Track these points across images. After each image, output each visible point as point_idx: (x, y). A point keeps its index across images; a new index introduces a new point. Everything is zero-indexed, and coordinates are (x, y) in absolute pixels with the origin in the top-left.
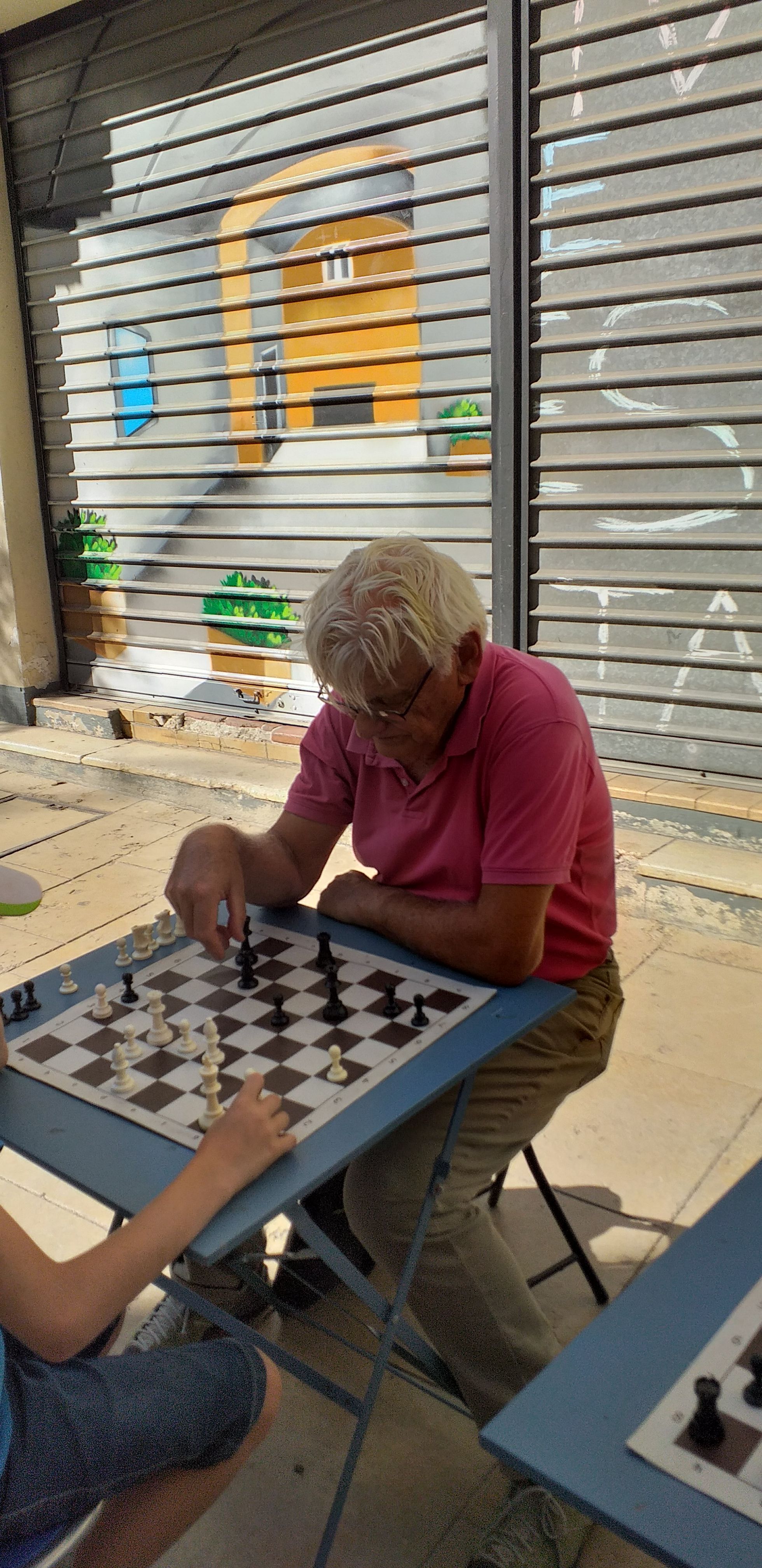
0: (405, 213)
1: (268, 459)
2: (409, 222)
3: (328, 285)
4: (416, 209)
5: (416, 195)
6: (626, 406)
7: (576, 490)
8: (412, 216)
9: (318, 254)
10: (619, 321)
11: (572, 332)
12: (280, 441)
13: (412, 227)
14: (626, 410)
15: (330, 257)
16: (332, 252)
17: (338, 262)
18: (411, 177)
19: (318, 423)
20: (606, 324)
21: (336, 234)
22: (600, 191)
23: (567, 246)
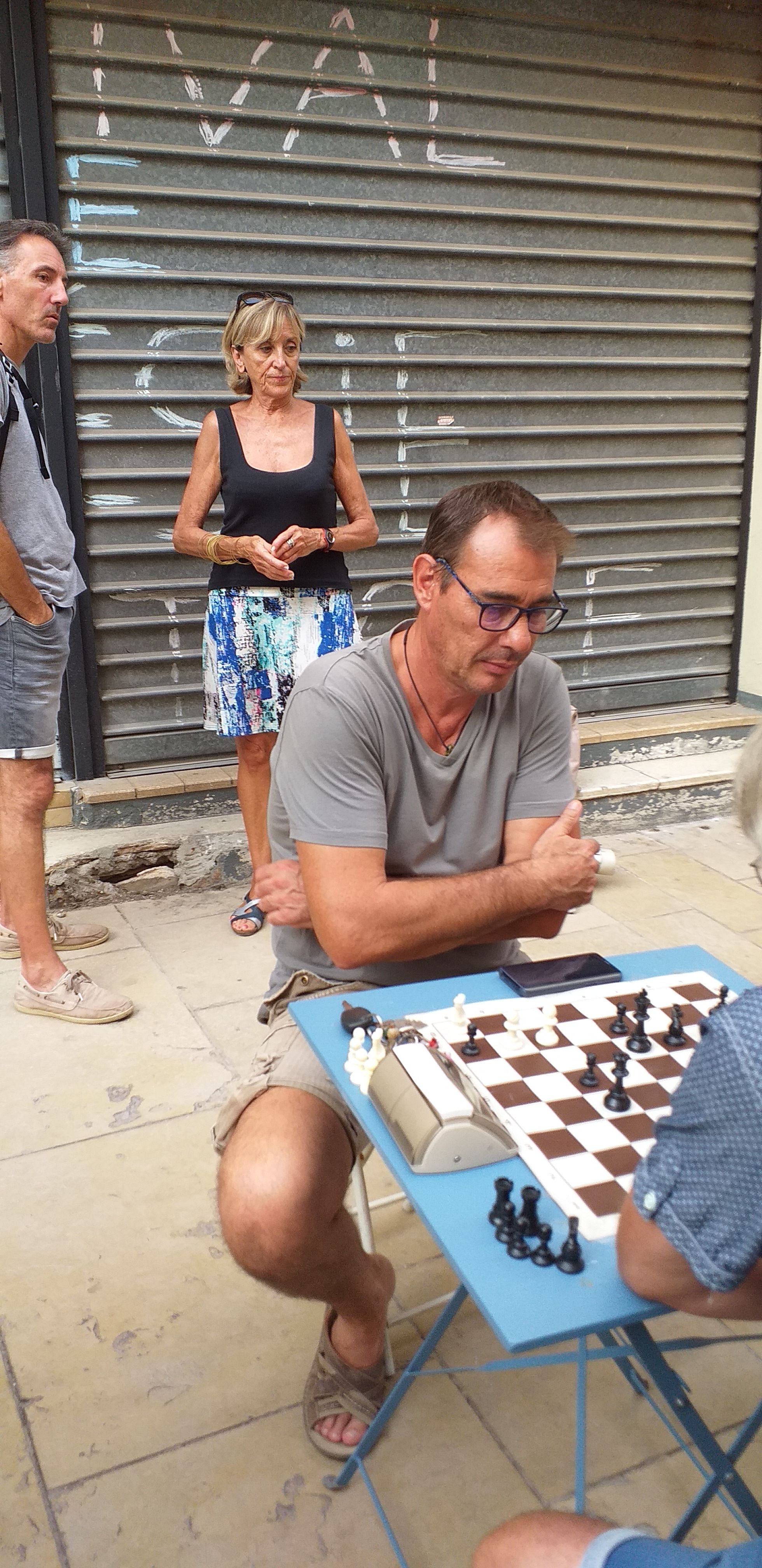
6: (179, 423)
7: (132, 502)
10: (164, 342)
11: (114, 348)
14: (178, 427)
20: (151, 344)
22: (134, 215)
23: (101, 262)
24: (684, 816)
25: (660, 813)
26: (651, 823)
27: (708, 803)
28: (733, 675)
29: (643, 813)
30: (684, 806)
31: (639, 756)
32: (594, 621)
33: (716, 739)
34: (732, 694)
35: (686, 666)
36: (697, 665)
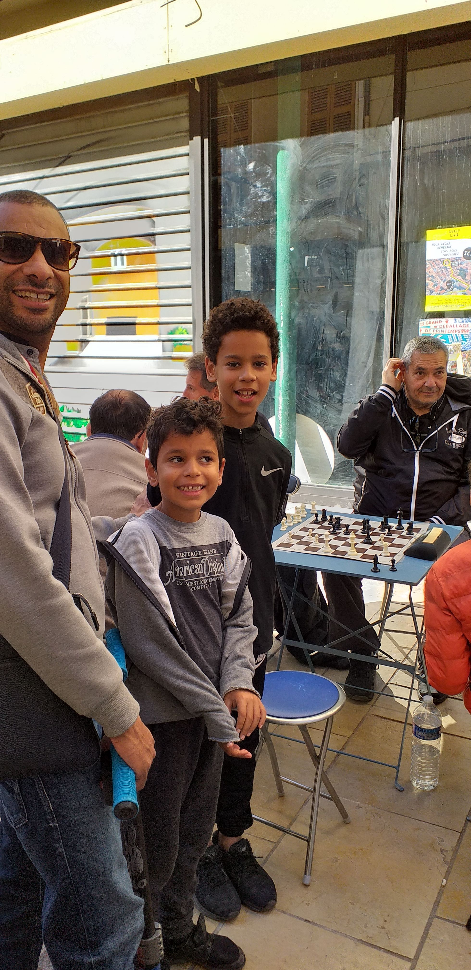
0: (152, 238)
1: (82, 349)
2: (154, 242)
3: (114, 268)
4: (157, 236)
5: (156, 231)
8: (155, 240)
9: (109, 253)
12: (88, 341)
13: (155, 245)
15: (115, 256)
16: (116, 253)
17: (119, 258)
18: (154, 222)
19: (108, 334)
21: (118, 245)
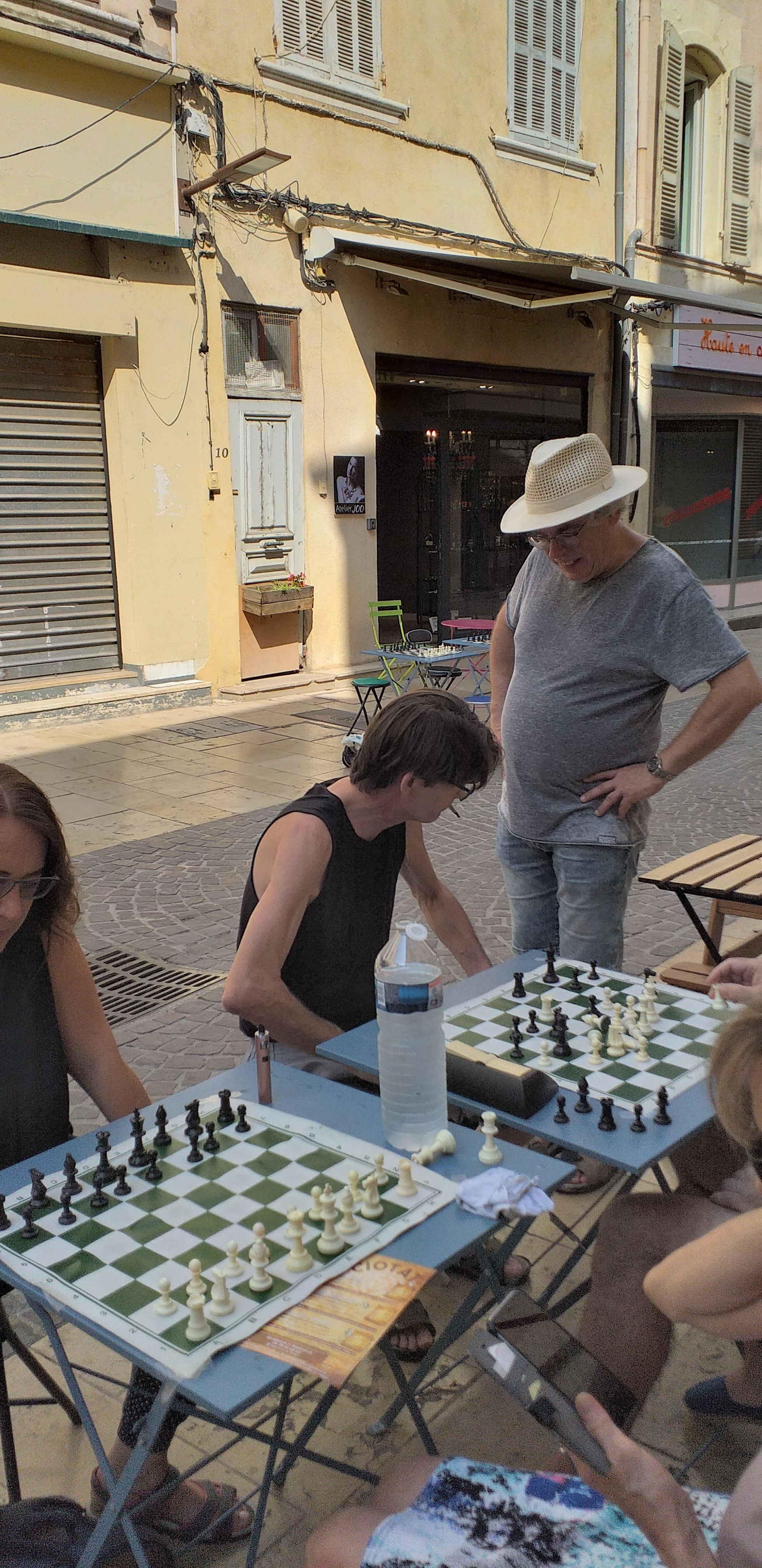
24: (102, 717)
25: (91, 714)
26: (87, 719)
27: (112, 710)
28: (120, 655)
29: (83, 715)
30: (101, 712)
31: (79, 692)
32: (50, 631)
33: (114, 684)
34: (121, 666)
35: (98, 652)
36: (102, 651)
